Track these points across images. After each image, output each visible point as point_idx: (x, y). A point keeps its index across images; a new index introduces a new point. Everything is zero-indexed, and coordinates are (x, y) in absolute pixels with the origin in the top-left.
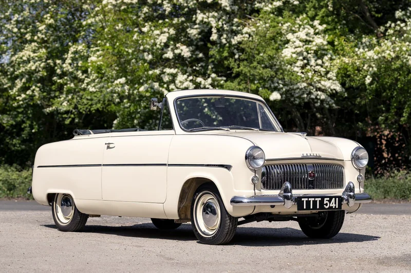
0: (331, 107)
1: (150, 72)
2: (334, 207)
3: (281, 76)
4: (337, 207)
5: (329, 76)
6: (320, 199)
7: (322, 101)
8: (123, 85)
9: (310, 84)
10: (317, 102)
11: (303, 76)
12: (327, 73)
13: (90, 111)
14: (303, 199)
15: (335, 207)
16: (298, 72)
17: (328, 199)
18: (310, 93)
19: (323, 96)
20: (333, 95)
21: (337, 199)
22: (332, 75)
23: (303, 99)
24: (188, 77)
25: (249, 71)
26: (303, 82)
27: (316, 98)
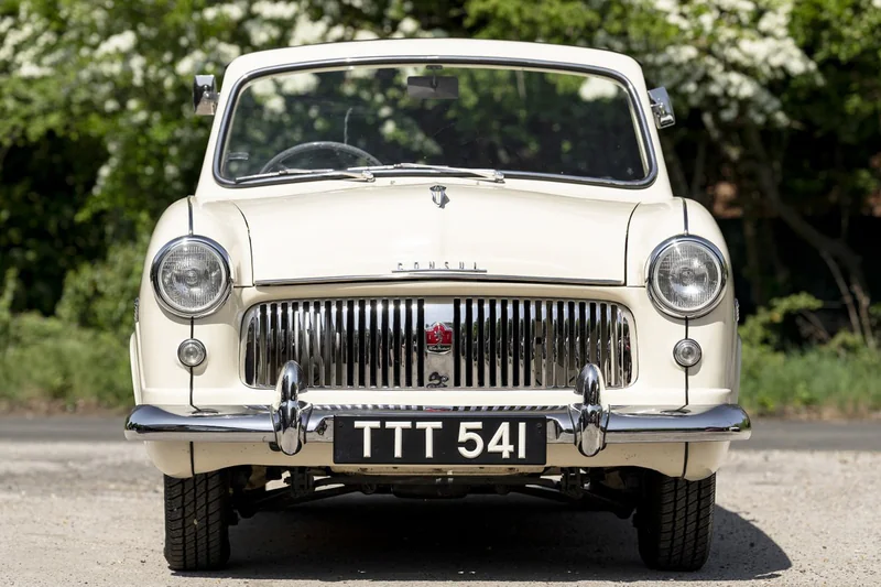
0: (770, 121)
1: (210, 13)
2: (506, 455)
3: (616, 26)
4: (522, 454)
5: (764, 24)
6: (439, 425)
7: (744, 104)
8: (125, 57)
9: (707, 51)
10: (726, 107)
11: (684, 24)
12: (759, 14)
13: (24, 136)
14: (358, 424)
15: (514, 454)
16: (667, 13)
17: (478, 425)
18: (706, 79)
19: (747, 88)
20: (780, 84)
21: (522, 426)
22: (775, 21)
23: (685, 96)
24: (328, 31)
25: (519, 11)
26: (686, 42)
27: (725, 94)
